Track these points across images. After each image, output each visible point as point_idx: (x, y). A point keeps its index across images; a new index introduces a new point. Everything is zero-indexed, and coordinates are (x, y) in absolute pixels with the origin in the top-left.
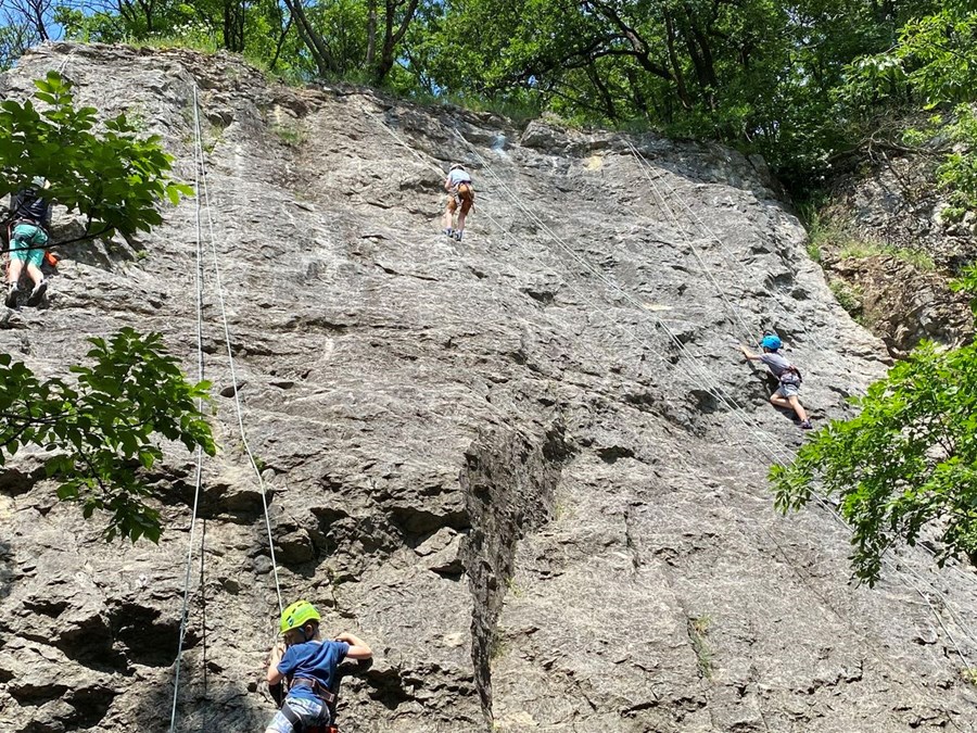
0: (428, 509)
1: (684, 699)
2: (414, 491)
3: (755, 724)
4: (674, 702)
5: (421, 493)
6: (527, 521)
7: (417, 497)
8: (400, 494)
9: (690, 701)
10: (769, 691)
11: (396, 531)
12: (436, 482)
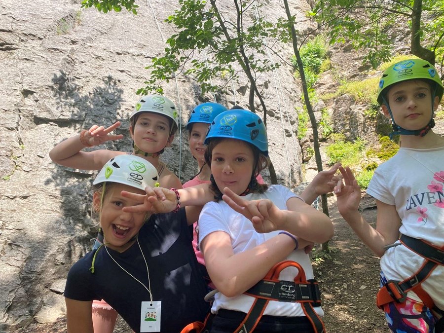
1: (31, 34)
3: (63, 50)
4: (24, 34)
9: (34, 36)
10: (91, 46)
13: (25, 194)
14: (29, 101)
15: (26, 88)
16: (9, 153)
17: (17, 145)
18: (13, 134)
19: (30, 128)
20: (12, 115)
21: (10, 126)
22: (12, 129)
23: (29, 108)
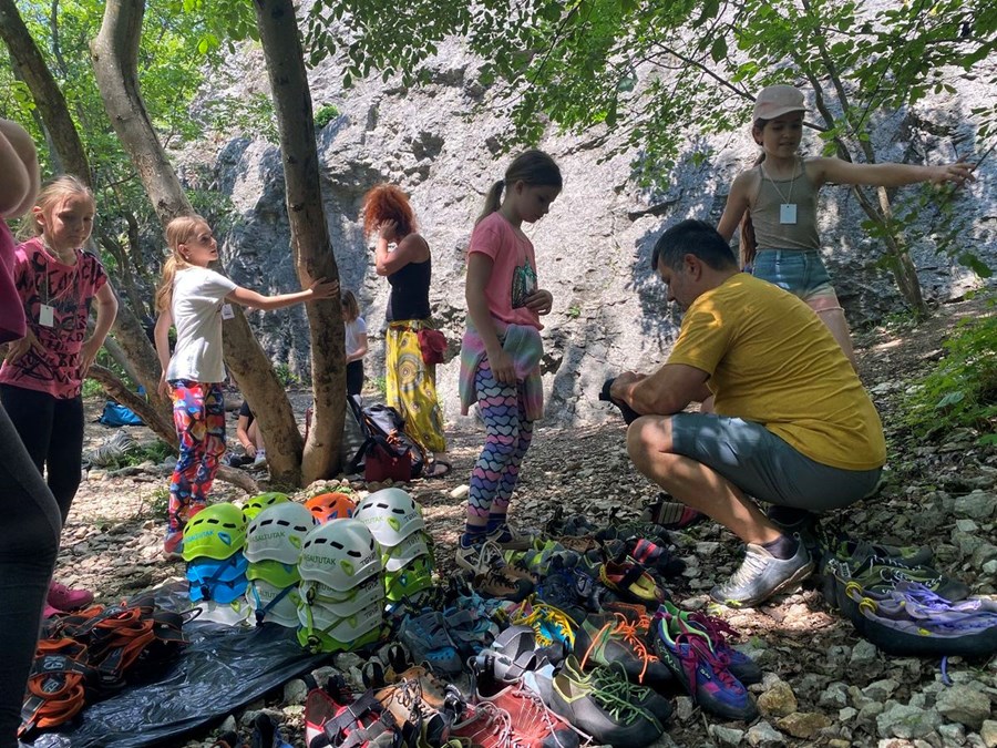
13: (622, 298)
14: (622, 198)
15: (617, 184)
16: (607, 261)
17: (613, 250)
18: (609, 239)
19: (626, 228)
20: (606, 220)
21: (606, 233)
22: (608, 235)
23: (622, 206)
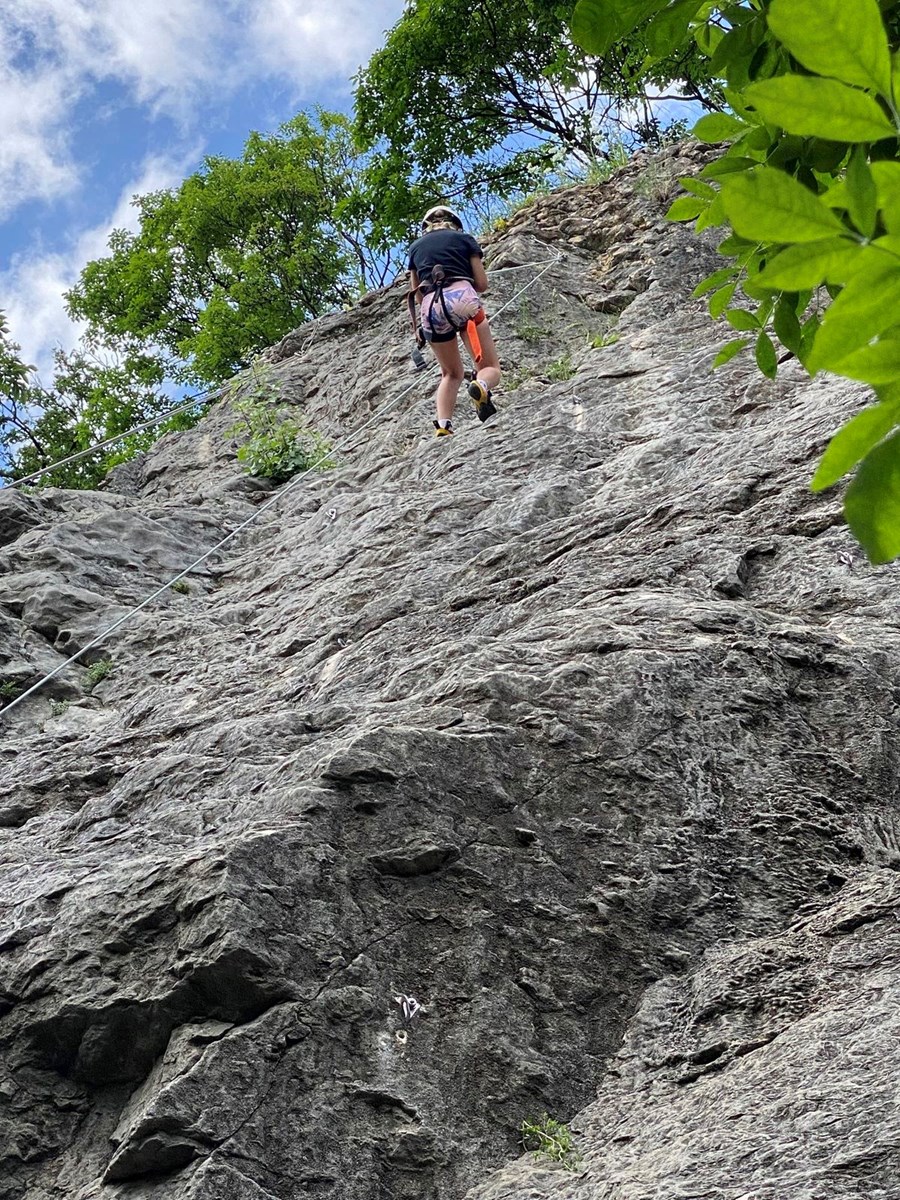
0: (127, 992)
2: (82, 955)
5: (112, 949)
6: (718, 906)
7: (94, 971)
8: (38, 983)
11: (49, 1099)
12: (156, 900)
